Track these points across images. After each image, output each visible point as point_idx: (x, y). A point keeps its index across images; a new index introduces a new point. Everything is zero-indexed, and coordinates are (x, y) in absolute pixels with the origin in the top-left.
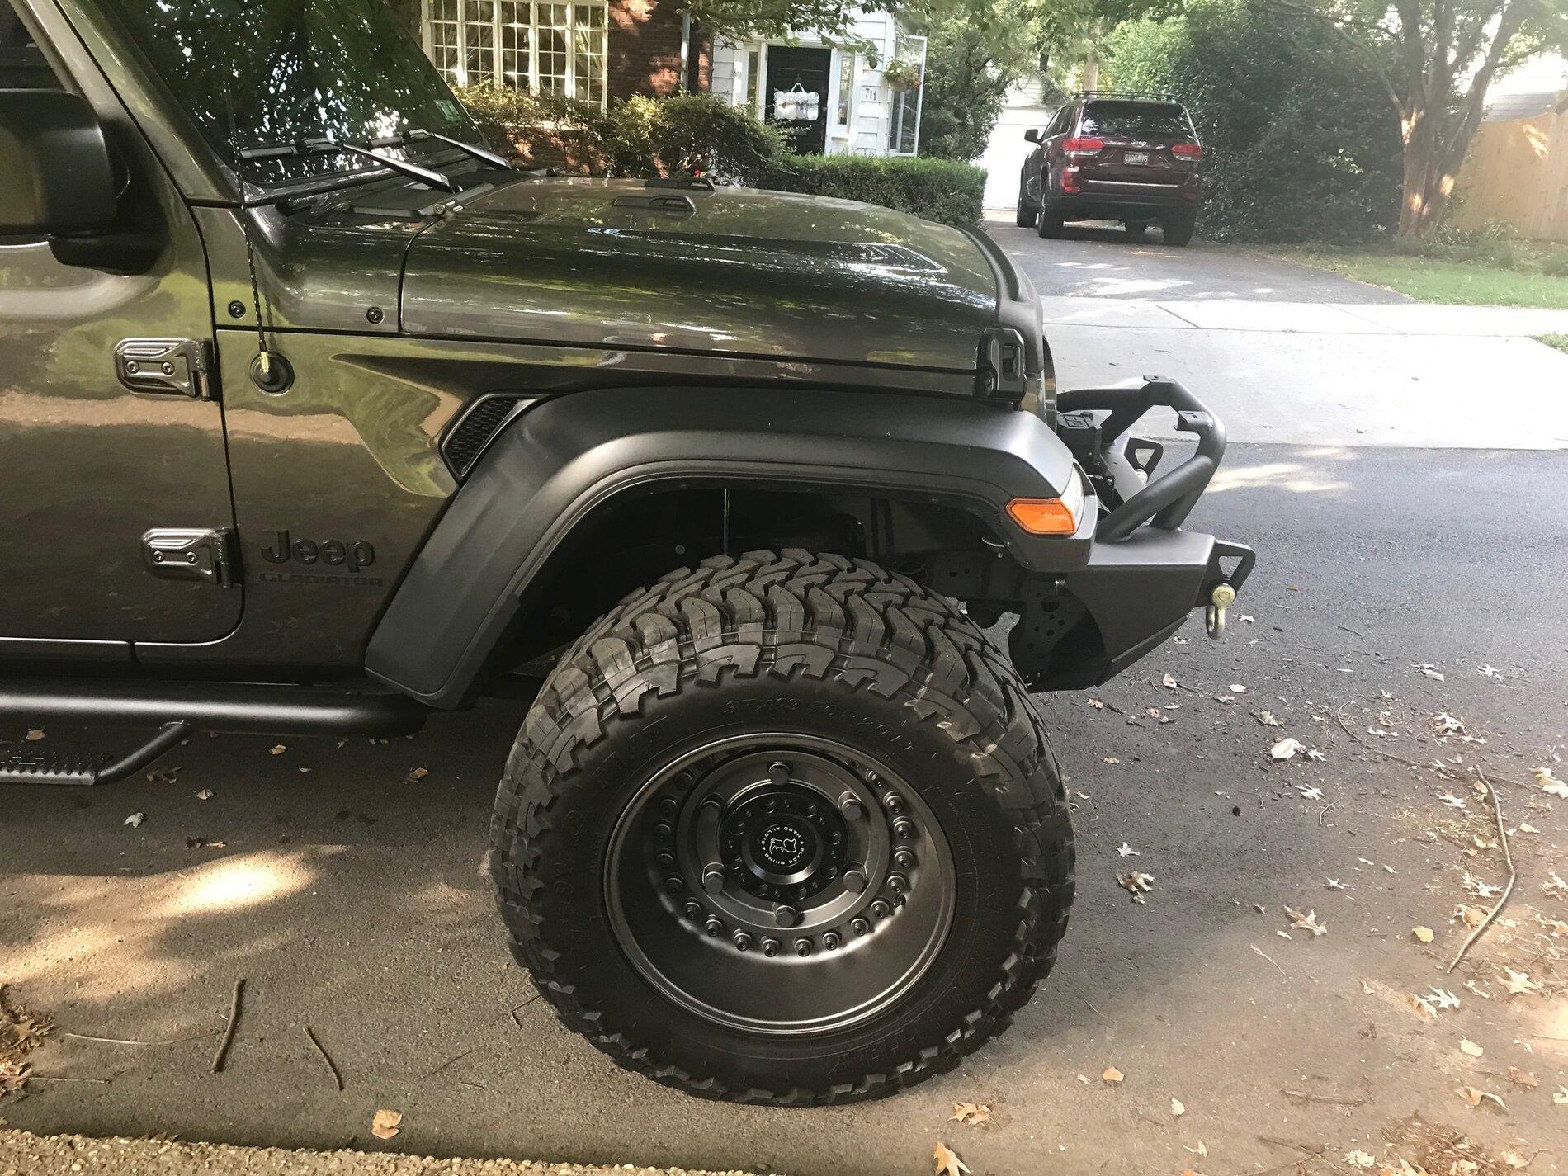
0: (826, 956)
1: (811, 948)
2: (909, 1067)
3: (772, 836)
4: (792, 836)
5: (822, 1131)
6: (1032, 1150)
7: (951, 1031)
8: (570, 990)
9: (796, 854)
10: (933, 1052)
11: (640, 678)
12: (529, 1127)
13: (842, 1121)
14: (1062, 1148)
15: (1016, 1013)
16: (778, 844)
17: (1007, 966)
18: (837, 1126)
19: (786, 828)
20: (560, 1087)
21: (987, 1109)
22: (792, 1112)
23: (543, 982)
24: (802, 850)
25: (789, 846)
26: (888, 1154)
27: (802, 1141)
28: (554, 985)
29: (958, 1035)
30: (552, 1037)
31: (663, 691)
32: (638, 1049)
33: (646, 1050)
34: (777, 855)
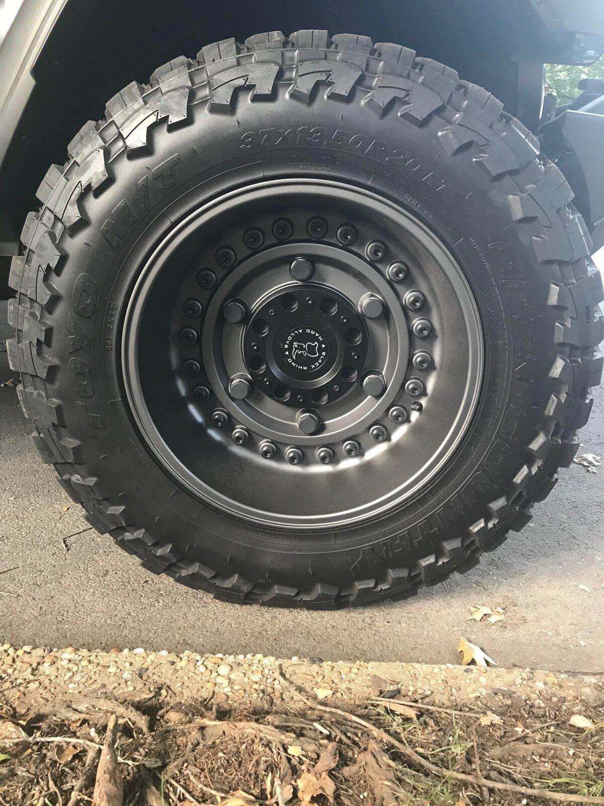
0: (349, 464)
1: (332, 458)
2: (431, 559)
3: (295, 339)
4: (314, 339)
5: (345, 630)
6: (554, 645)
7: (474, 521)
8: (91, 481)
9: (318, 358)
10: (456, 544)
11: (148, 108)
12: (54, 627)
13: (363, 621)
14: (583, 644)
15: (536, 505)
16: (300, 348)
17: (535, 446)
18: (360, 625)
19: (308, 331)
20: (94, 595)
21: (501, 611)
22: (315, 614)
23: (66, 477)
24: (324, 354)
25: (311, 350)
26: (412, 649)
27: (325, 638)
28: (76, 478)
29: (482, 525)
30: (96, 557)
31: (173, 119)
32: (162, 546)
33: (170, 546)
34: (300, 359)
